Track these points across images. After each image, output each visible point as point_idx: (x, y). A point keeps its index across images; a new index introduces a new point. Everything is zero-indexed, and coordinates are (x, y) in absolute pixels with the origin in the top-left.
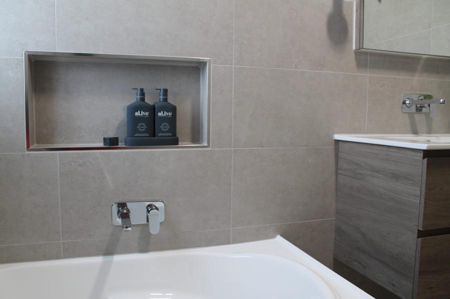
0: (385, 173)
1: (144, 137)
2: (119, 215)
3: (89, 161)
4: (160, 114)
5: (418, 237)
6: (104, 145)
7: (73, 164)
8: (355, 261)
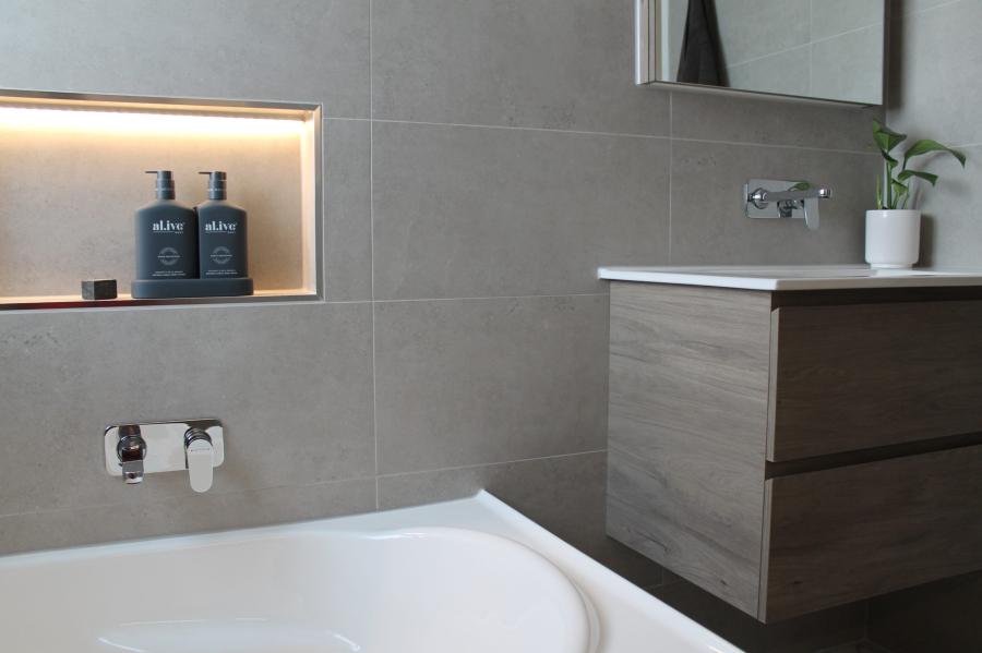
0: (702, 346)
1: (174, 277)
2: (120, 452)
3: (48, 334)
4: (208, 227)
5: (767, 478)
6: (84, 297)
7: (11, 340)
8: (648, 538)
